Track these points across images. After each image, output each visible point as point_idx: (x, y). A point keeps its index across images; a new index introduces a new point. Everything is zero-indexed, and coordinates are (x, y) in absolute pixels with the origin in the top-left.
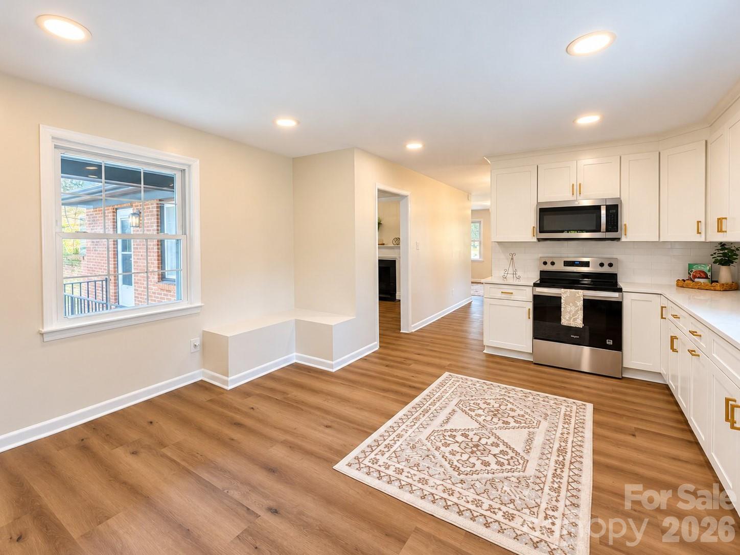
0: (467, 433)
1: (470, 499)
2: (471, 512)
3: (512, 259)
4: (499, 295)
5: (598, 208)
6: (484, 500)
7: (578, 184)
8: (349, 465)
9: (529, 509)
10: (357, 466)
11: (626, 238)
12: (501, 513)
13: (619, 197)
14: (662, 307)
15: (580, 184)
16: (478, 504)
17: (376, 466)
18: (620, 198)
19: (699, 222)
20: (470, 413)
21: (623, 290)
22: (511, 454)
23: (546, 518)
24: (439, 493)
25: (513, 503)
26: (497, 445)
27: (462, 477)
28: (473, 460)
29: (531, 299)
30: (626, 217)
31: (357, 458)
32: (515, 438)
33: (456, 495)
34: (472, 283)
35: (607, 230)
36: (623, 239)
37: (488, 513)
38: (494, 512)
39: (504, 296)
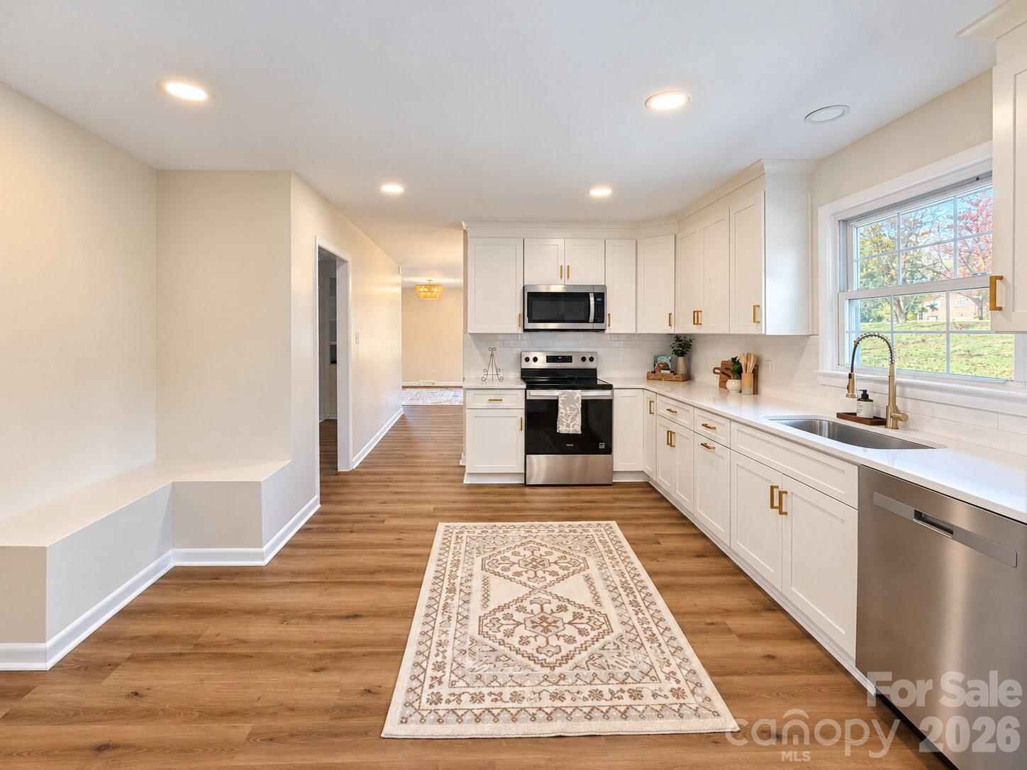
0: (521, 604)
1: (586, 694)
2: (598, 709)
3: (492, 355)
4: (485, 404)
5: (587, 295)
6: (600, 688)
7: (566, 266)
8: (404, 720)
9: (647, 675)
10: (417, 717)
11: (610, 329)
12: (626, 695)
13: (603, 284)
14: (650, 402)
15: (568, 266)
16: (598, 695)
17: (443, 705)
18: (605, 286)
19: (670, 314)
20: (505, 573)
21: (614, 387)
22: (587, 614)
23: (668, 678)
24: (546, 702)
25: (629, 676)
26: (565, 609)
27: (558, 670)
28: (554, 641)
29: (523, 406)
30: (611, 307)
31: (408, 704)
32: (574, 589)
33: (568, 696)
34: (404, 387)
35: (595, 321)
36: (607, 331)
37: (615, 702)
38: (619, 698)
39: (491, 405)
